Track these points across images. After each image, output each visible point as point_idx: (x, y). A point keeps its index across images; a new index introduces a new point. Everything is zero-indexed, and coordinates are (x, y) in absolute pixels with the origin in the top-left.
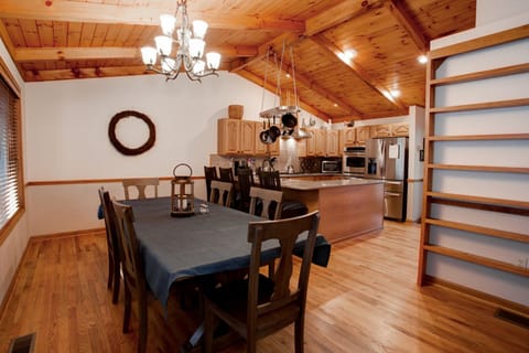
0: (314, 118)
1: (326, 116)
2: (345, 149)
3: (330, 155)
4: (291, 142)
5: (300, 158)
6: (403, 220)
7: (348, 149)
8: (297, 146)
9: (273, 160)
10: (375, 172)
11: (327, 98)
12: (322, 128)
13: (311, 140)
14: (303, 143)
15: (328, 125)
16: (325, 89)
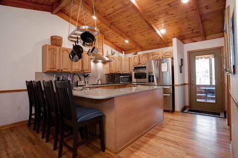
0: (114, 50)
1: (121, 49)
2: (133, 68)
3: (124, 72)
4: (100, 64)
5: (106, 74)
6: (173, 111)
7: (135, 68)
8: (104, 66)
9: (87, 76)
10: (153, 81)
11: (121, 35)
12: (119, 56)
13: (112, 63)
14: (107, 65)
15: (123, 55)
16: (119, 29)
